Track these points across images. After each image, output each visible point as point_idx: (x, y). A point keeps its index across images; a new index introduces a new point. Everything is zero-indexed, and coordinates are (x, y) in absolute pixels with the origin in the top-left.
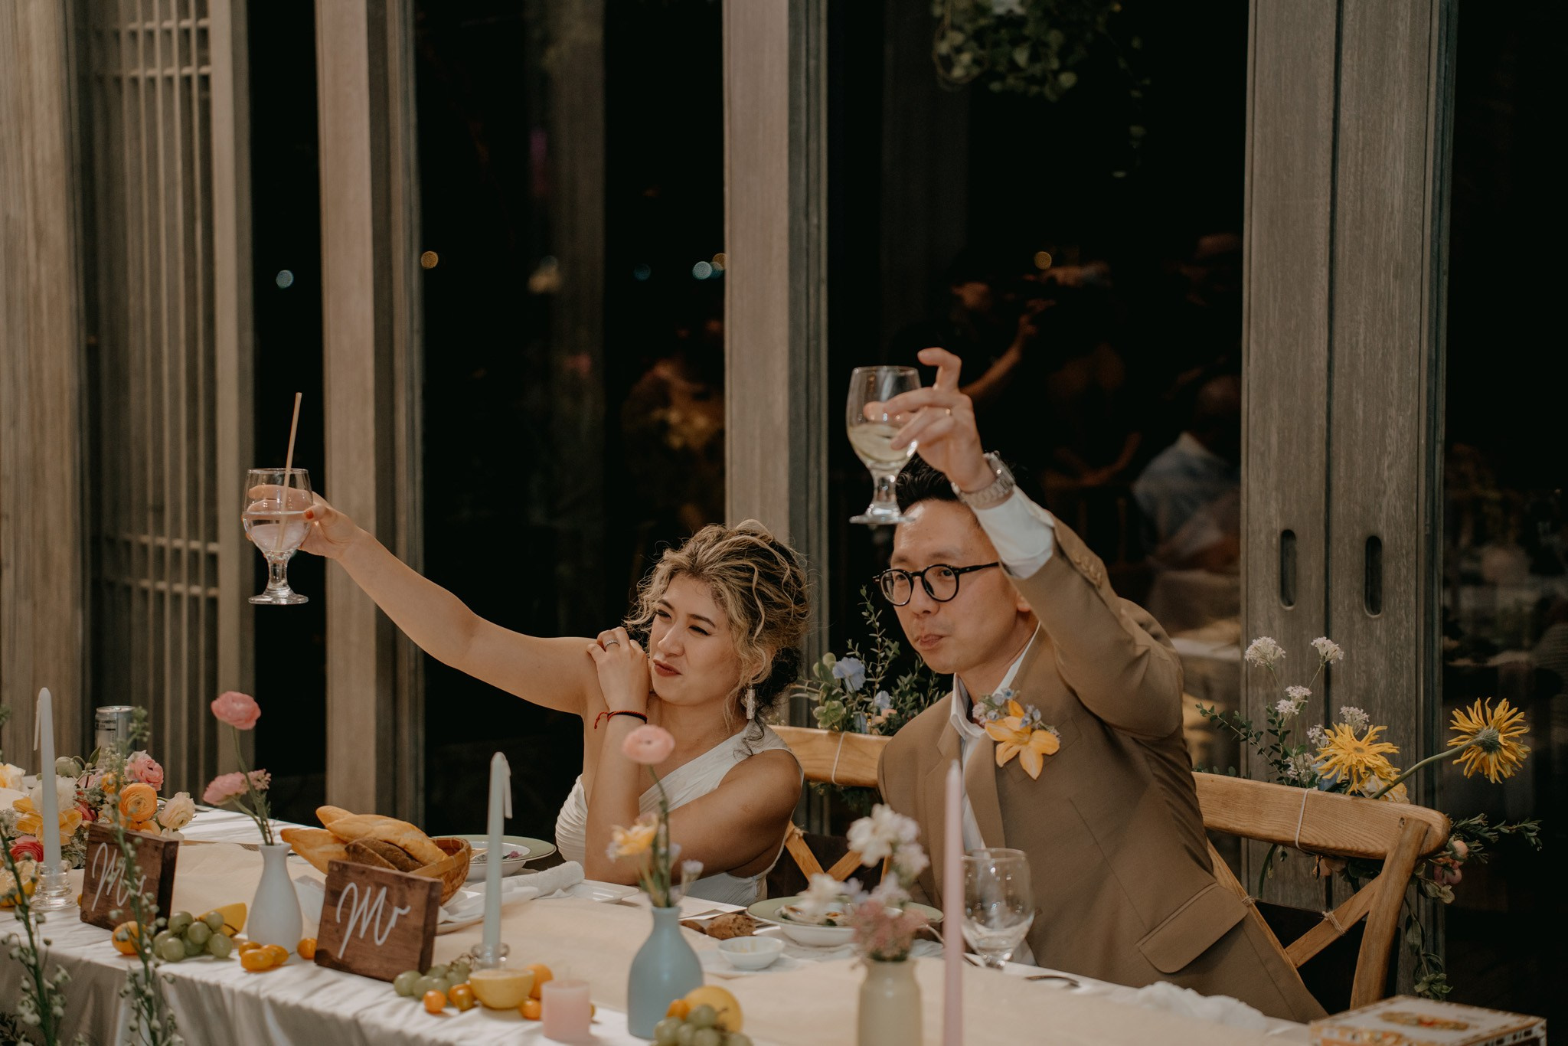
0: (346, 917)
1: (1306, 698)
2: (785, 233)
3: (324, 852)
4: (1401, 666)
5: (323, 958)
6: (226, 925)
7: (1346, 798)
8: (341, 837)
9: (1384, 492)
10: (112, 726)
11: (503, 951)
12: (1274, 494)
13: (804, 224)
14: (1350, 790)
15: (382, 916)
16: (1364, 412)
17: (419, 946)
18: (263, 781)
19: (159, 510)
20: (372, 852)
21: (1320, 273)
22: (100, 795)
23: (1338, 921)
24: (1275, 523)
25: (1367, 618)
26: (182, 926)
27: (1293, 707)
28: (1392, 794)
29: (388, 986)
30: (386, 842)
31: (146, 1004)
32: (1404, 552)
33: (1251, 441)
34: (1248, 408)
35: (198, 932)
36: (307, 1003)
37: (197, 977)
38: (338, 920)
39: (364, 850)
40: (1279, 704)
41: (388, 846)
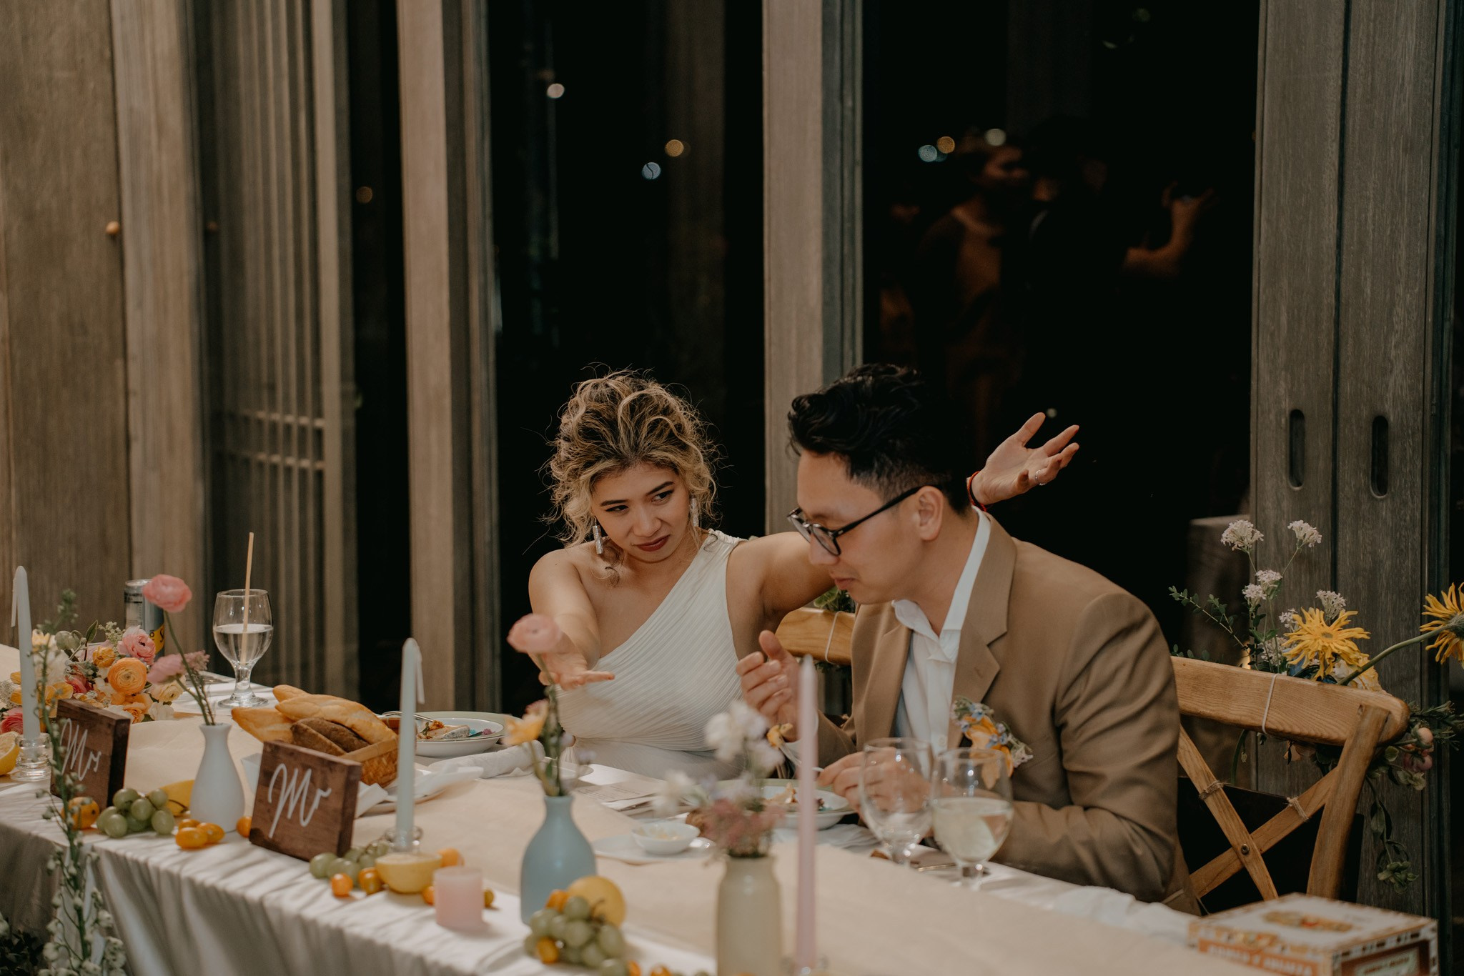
0: (276, 797)
1: (1276, 582)
2: (819, 117)
3: (273, 731)
4: (1406, 547)
5: (256, 837)
6: (171, 801)
7: (1311, 683)
8: (289, 717)
9: (1391, 372)
10: (140, 599)
11: (416, 835)
12: (1283, 373)
13: (838, 107)
14: (1317, 676)
15: (307, 798)
16: (1372, 291)
17: (338, 828)
18: (201, 662)
19: (272, 387)
20: (314, 732)
21: (1330, 148)
22: (92, 669)
23: (1300, 808)
24: (1284, 403)
25: (1373, 498)
26: (126, 802)
27: (1261, 592)
28: (1361, 680)
29: (305, 866)
30: (332, 722)
31: (72, 883)
32: (1410, 432)
33: (1261, 320)
34: (1259, 288)
35: (142, 810)
36: (221, 884)
37: (129, 855)
38: (270, 800)
39: (306, 730)
40: (1247, 589)
41: (334, 726)
